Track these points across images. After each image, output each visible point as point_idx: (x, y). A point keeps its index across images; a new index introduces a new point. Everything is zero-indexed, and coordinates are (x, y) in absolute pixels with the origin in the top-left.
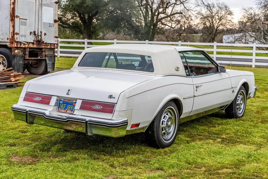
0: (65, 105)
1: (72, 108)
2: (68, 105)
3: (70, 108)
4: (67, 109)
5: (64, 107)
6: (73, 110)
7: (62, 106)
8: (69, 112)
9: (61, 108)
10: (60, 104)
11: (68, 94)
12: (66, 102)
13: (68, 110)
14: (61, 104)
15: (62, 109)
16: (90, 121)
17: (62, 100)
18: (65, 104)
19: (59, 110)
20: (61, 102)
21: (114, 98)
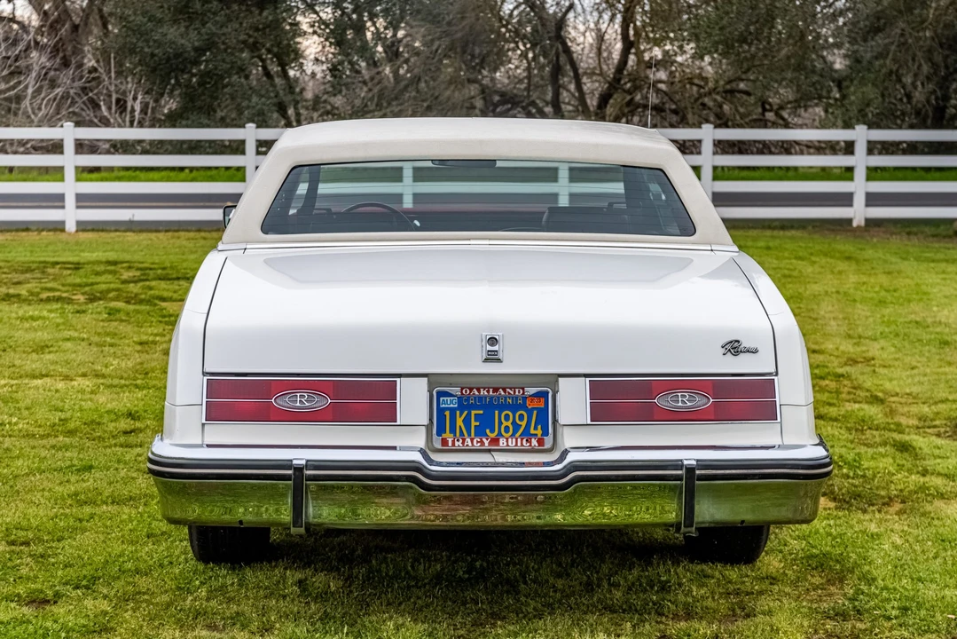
0: (473, 412)
1: (524, 424)
2: (497, 412)
3: (514, 423)
4: (492, 431)
5: (474, 423)
6: (532, 431)
7: (459, 422)
8: (512, 442)
9: (453, 431)
10: (447, 413)
11: (492, 357)
12: (481, 398)
13: (500, 434)
14: (453, 411)
15: (462, 433)
16: (704, 465)
17: (456, 390)
18: (476, 407)
19: (444, 442)
20: (449, 403)
21: (755, 351)
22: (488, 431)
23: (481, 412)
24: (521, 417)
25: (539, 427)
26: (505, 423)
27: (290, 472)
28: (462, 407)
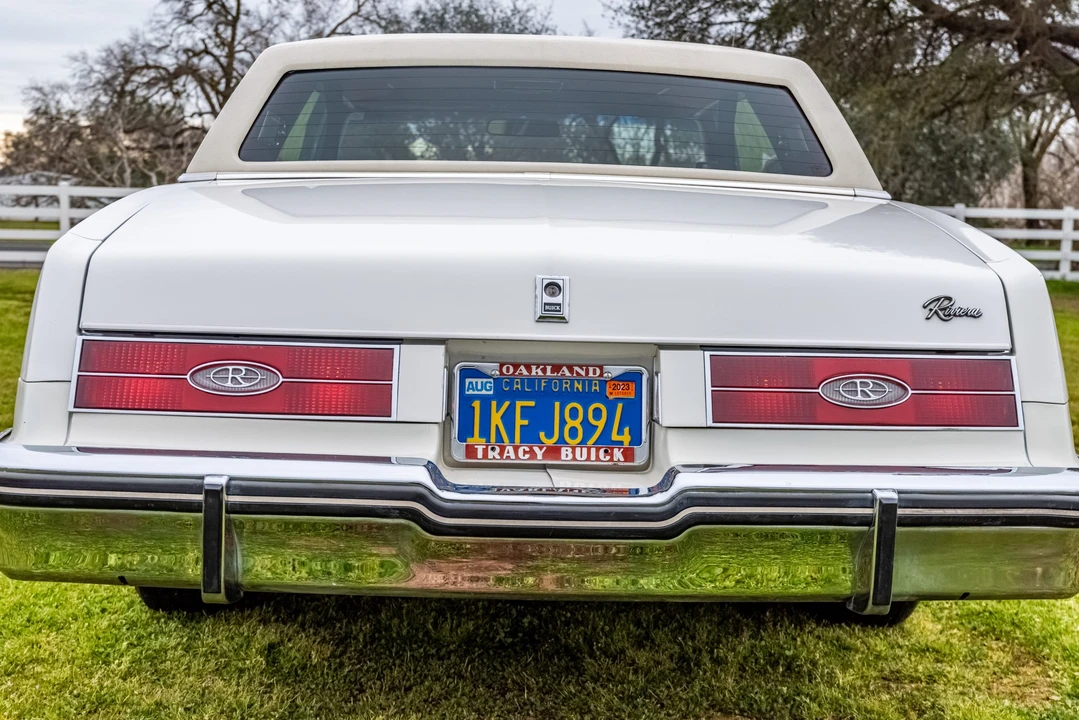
0: (519, 404)
1: (601, 424)
2: (557, 404)
3: (585, 422)
4: (550, 435)
5: (519, 422)
6: (615, 437)
7: (496, 419)
8: (581, 455)
9: (485, 432)
10: (477, 404)
11: (552, 315)
12: (531, 381)
13: (562, 440)
14: (486, 401)
15: (499, 438)
17: (491, 368)
18: (524, 396)
19: (471, 451)
20: (481, 387)
21: (975, 315)
22: (542, 435)
23: (532, 403)
24: (597, 413)
25: (627, 430)
26: (570, 423)
27: (200, 497)
28: (500, 395)
